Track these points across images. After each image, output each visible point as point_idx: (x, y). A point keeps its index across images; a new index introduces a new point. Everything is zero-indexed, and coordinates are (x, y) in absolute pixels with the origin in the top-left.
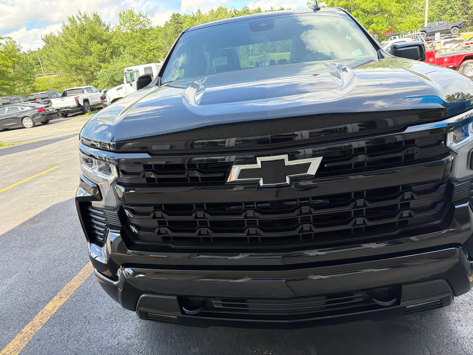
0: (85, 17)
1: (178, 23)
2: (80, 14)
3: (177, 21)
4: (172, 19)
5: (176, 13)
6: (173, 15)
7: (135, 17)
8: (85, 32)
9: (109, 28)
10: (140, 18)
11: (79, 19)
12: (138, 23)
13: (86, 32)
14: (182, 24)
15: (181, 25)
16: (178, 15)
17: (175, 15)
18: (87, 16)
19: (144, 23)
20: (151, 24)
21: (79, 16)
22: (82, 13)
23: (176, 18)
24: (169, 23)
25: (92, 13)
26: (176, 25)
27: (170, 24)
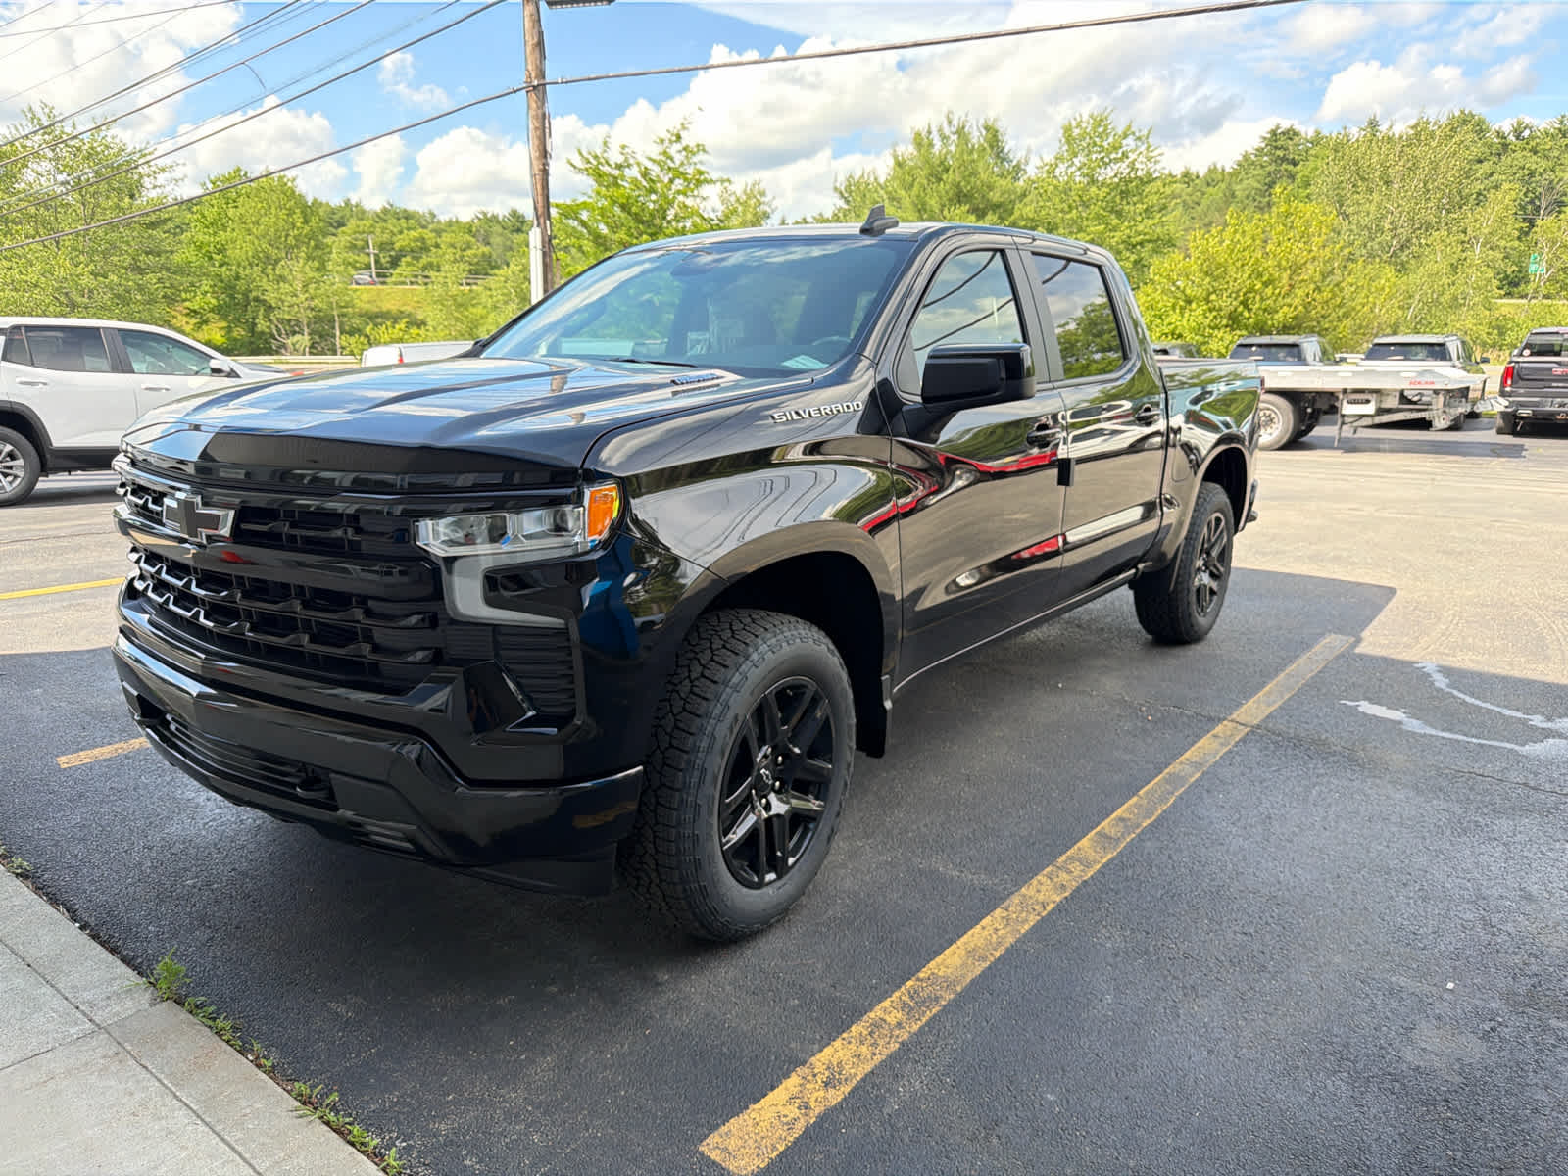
0: (961, 132)
1: (1284, 159)
2: (950, 122)
3: (1280, 153)
4: (1263, 145)
5: (1285, 125)
6: (1274, 133)
7: (1111, 140)
8: (944, 177)
9: (1023, 166)
10: (1124, 142)
11: (944, 138)
12: (1113, 156)
13: (948, 177)
14: (1295, 163)
15: (1290, 167)
16: (1291, 134)
17: (1279, 131)
18: (966, 130)
19: (1132, 156)
20: (1156, 162)
21: (947, 131)
22: (955, 122)
23: (1279, 143)
24: (1253, 157)
25: (982, 121)
26: (1272, 168)
27: (1253, 163)
